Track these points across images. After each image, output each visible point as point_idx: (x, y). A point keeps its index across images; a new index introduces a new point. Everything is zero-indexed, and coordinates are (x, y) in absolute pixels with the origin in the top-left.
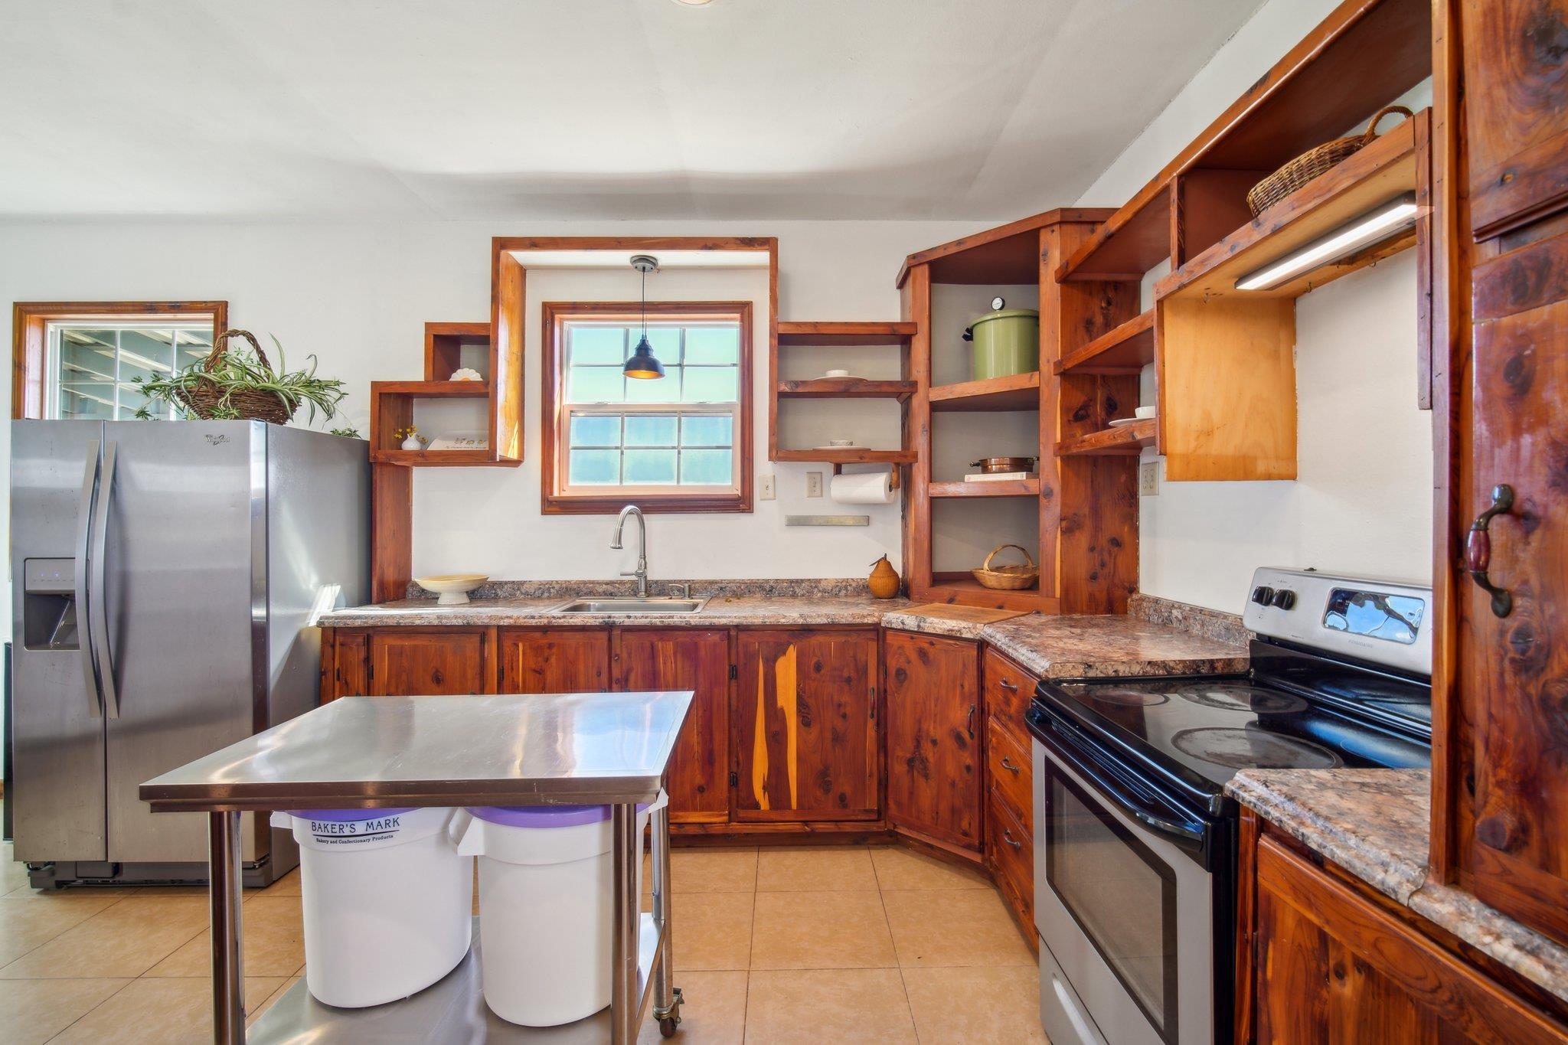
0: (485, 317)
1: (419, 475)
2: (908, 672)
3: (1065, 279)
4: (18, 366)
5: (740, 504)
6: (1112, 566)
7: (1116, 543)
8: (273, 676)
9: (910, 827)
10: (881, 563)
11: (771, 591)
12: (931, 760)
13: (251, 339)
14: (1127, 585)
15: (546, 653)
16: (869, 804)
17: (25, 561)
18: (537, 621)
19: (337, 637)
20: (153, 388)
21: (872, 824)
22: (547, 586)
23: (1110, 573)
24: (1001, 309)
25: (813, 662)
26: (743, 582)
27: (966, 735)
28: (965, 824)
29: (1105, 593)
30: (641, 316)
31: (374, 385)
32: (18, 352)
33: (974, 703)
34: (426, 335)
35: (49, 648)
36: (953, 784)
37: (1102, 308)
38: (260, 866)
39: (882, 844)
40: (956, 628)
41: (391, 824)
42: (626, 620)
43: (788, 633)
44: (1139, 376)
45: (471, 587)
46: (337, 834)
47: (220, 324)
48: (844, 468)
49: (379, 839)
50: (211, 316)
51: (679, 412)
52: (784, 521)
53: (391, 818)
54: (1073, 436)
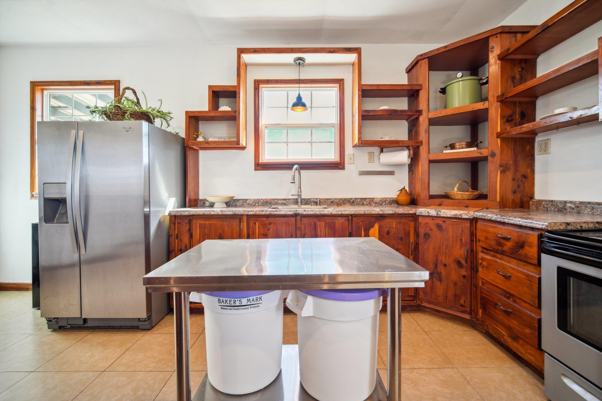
0: (235, 83)
1: (202, 153)
2: (431, 235)
3: (502, 58)
4: (32, 109)
5: (338, 166)
6: (523, 187)
7: (525, 177)
8: (152, 236)
9: (430, 302)
10: (403, 191)
11: (353, 203)
12: (443, 273)
13: (134, 92)
14: (529, 195)
15: (269, 227)
16: (410, 293)
17: (44, 184)
18: (265, 212)
19: (176, 220)
20: (94, 112)
21: (411, 302)
22: (257, 201)
23: (522, 190)
24: (462, 77)
25: (385, 231)
26: (341, 199)
27: (463, 262)
28: (462, 302)
29: (519, 199)
30: (298, 85)
31: (187, 112)
32: (33, 102)
33: (468, 247)
34: (209, 91)
35: (54, 223)
36: (455, 284)
37: (519, 71)
38: (148, 320)
39: (413, 311)
40: (459, 214)
41: (258, 300)
42: (304, 212)
43: (374, 218)
44: (535, 101)
45: (227, 200)
46: (233, 305)
47: (117, 90)
48: (384, 150)
49: (253, 307)
50: (113, 87)
51: (312, 127)
52: (358, 173)
53: (258, 296)
54: (506, 129)
